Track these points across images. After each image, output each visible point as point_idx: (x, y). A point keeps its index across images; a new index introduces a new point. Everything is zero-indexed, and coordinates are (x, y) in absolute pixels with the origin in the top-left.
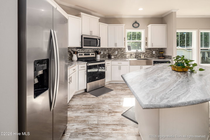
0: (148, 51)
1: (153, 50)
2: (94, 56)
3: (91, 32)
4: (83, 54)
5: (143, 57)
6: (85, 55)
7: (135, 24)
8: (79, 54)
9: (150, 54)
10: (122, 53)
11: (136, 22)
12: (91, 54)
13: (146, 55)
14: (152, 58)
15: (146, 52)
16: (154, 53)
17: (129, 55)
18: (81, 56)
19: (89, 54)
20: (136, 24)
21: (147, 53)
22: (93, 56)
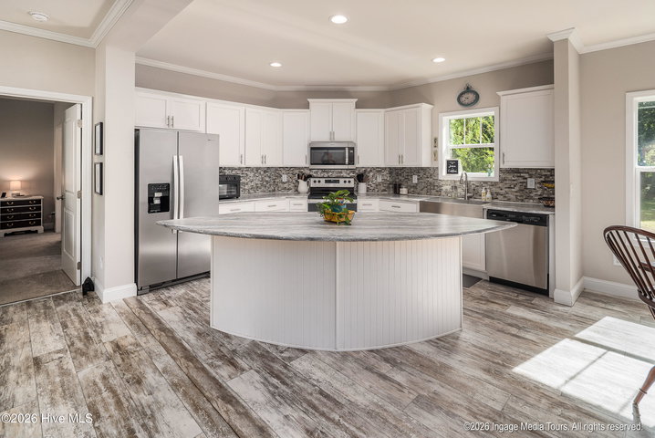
0: (510, 177)
1: (526, 175)
2: (352, 185)
3: (332, 134)
4: (323, 180)
5: (489, 195)
6: (326, 182)
7: (466, 96)
8: (312, 180)
9: (517, 189)
10: (430, 180)
11: (468, 88)
12: (342, 180)
13: (503, 192)
14: (522, 201)
15: (502, 180)
16: (531, 183)
17: (448, 188)
18: (317, 185)
19: (338, 182)
20: (468, 96)
21: (508, 186)
22: (347, 185)
